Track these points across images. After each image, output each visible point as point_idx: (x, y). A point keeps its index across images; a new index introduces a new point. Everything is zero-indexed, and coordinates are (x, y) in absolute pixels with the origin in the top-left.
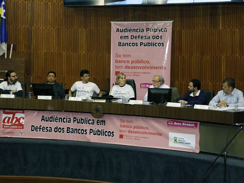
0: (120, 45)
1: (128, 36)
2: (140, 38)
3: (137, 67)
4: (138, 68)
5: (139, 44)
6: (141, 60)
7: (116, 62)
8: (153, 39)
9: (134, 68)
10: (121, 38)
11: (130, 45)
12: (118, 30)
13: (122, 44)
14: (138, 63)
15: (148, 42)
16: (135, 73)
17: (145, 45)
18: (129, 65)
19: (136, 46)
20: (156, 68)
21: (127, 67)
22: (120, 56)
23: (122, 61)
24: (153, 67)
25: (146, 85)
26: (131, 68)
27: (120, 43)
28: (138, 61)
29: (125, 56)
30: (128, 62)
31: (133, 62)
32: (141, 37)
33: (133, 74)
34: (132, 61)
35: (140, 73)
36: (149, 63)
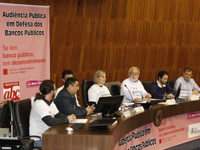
0: (7, 34)
1: (14, 23)
2: (24, 25)
3: (23, 61)
4: (24, 64)
5: (24, 33)
6: (26, 52)
7: (3, 57)
8: (35, 26)
9: (20, 63)
10: (7, 24)
11: (17, 33)
12: (4, 14)
13: (8, 33)
14: (24, 56)
15: (31, 30)
16: (22, 69)
17: (29, 34)
18: (16, 59)
19: (21, 35)
20: (39, 61)
21: (14, 63)
22: (6, 49)
23: (9, 55)
24: (36, 60)
25: (31, 84)
26: (17, 63)
27: (7, 32)
28: (23, 54)
29: (12, 48)
30: (15, 56)
31: (19, 56)
32: (26, 24)
33: (20, 71)
34: (18, 54)
35: (26, 69)
36: (33, 56)
